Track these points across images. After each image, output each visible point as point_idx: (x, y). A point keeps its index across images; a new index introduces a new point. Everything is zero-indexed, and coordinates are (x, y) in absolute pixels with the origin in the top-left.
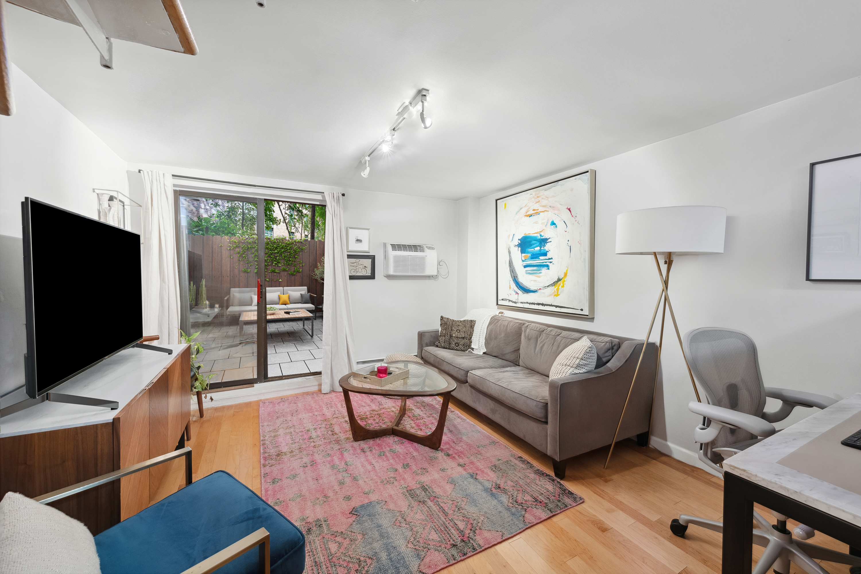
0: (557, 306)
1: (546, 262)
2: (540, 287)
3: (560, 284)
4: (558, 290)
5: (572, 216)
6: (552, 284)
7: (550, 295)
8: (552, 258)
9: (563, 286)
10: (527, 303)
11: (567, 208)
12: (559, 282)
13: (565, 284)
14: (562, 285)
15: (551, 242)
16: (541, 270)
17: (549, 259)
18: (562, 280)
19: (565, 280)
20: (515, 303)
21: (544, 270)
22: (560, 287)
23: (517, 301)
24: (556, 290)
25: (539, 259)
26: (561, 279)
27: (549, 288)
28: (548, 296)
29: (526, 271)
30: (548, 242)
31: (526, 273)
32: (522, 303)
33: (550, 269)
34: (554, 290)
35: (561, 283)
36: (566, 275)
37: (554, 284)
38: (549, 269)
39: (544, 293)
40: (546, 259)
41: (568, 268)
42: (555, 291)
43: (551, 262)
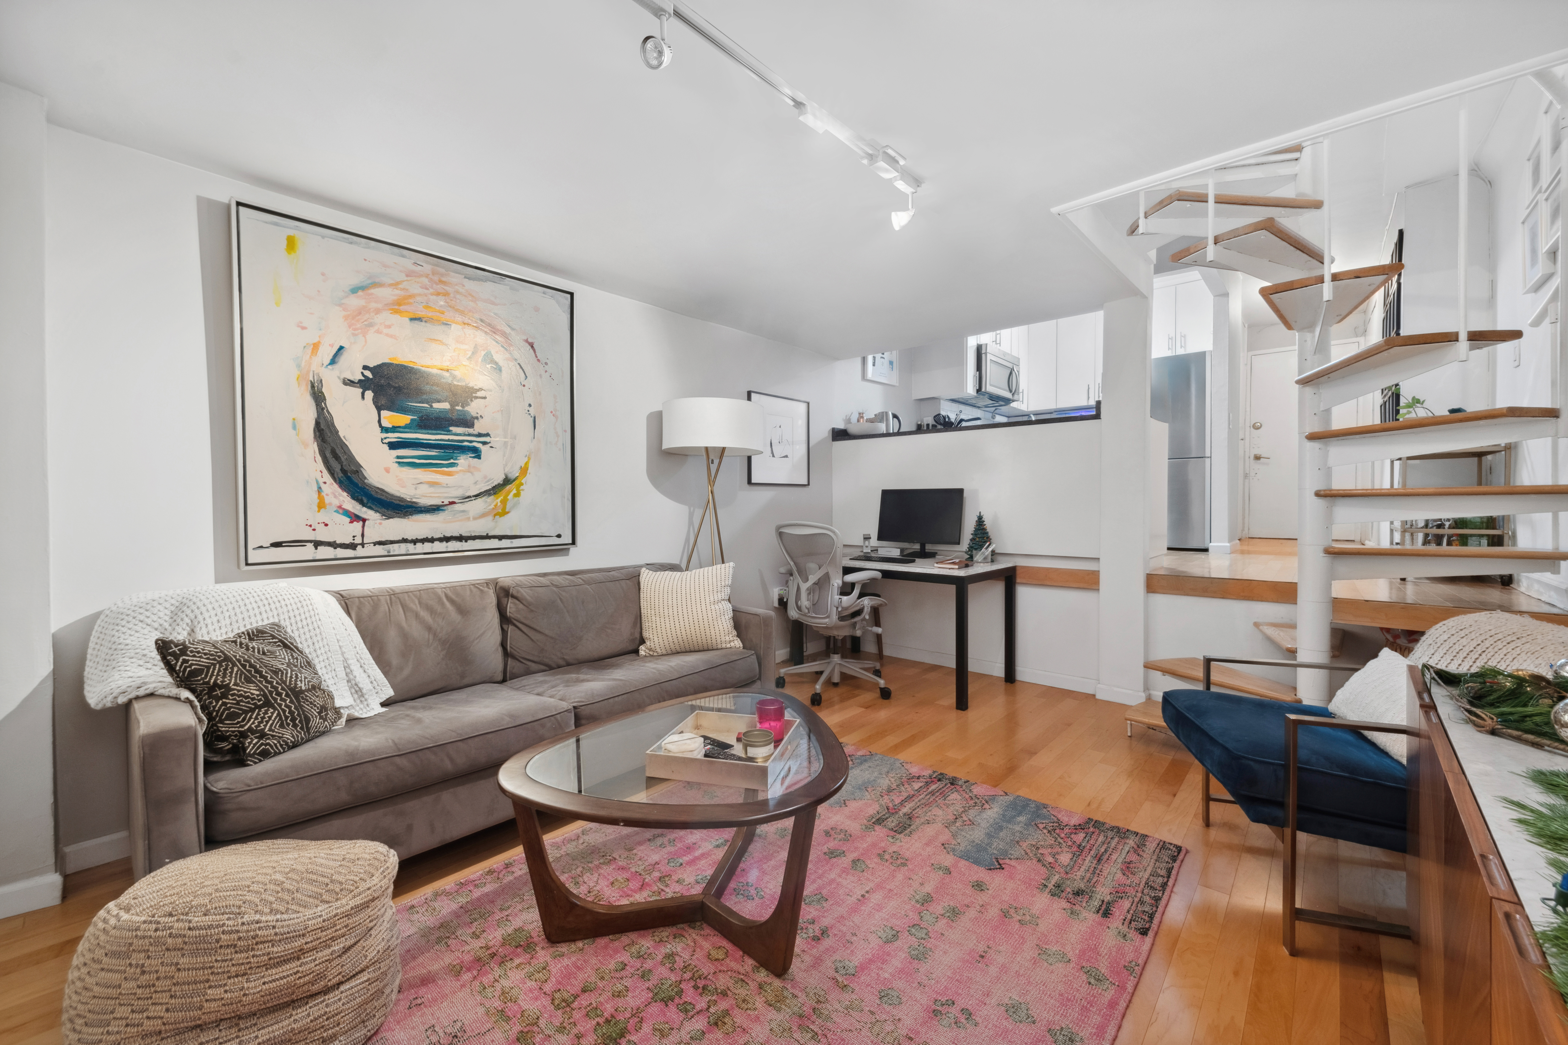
0: (500, 538)
1: (471, 442)
2: (452, 497)
3: (510, 492)
4: (504, 502)
5: (538, 360)
6: (490, 490)
7: (483, 515)
8: (488, 435)
9: (517, 495)
10: (404, 541)
11: (527, 341)
12: (508, 487)
13: (523, 490)
14: (514, 491)
15: (485, 398)
16: (456, 459)
17: (480, 435)
18: (517, 482)
19: (523, 481)
20: (353, 546)
21: (464, 461)
22: (510, 496)
23: (358, 540)
24: (499, 504)
25: (450, 431)
26: (514, 480)
27: (480, 501)
28: (475, 519)
29: (398, 457)
30: (477, 398)
31: (399, 463)
32: (381, 543)
33: (482, 457)
34: (494, 504)
35: (512, 488)
36: (524, 471)
37: (495, 490)
38: (479, 457)
39: (463, 511)
40: (469, 435)
41: (529, 458)
42: (496, 506)
43: (484, 443)
